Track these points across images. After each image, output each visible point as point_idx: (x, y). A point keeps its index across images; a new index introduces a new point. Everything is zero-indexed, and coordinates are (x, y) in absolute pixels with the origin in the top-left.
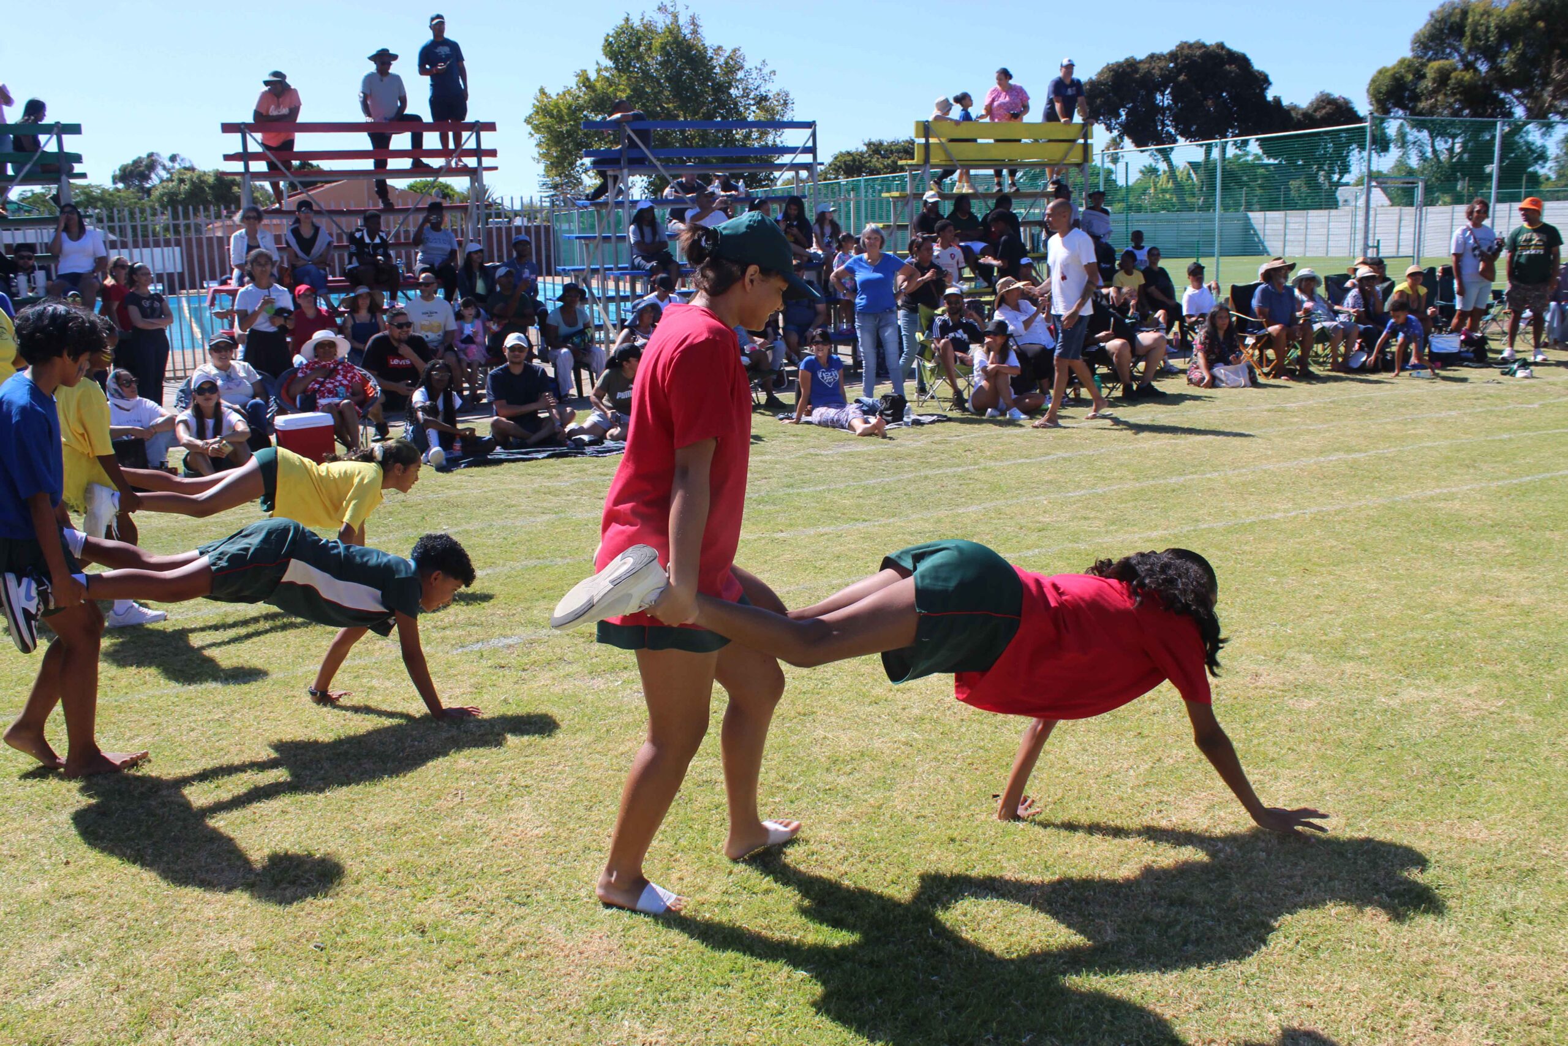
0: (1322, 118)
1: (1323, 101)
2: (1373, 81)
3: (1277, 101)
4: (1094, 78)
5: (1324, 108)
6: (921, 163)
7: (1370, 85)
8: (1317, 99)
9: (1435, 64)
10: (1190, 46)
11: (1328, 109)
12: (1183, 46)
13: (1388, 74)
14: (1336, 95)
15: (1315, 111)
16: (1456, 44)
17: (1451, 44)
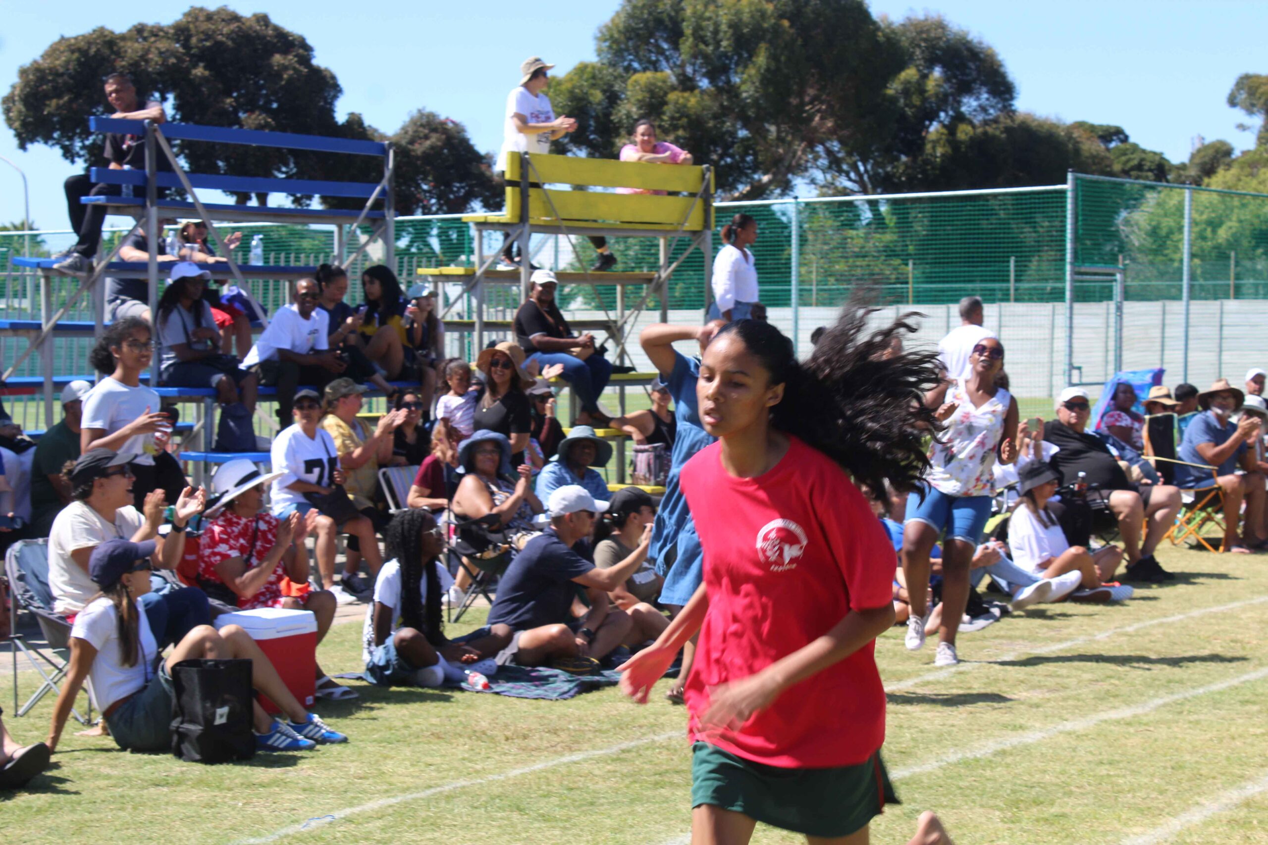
0: (424, 152)
1: (422, 126)
5: (426, 137)
6: (516, 220)
8: (413, 122)
10: (209, 17)
11: (434, 139)
12: (195, 14)
14: (443, 117)
15: (412, 142)
16: (665, 46)
17: (658, 46)
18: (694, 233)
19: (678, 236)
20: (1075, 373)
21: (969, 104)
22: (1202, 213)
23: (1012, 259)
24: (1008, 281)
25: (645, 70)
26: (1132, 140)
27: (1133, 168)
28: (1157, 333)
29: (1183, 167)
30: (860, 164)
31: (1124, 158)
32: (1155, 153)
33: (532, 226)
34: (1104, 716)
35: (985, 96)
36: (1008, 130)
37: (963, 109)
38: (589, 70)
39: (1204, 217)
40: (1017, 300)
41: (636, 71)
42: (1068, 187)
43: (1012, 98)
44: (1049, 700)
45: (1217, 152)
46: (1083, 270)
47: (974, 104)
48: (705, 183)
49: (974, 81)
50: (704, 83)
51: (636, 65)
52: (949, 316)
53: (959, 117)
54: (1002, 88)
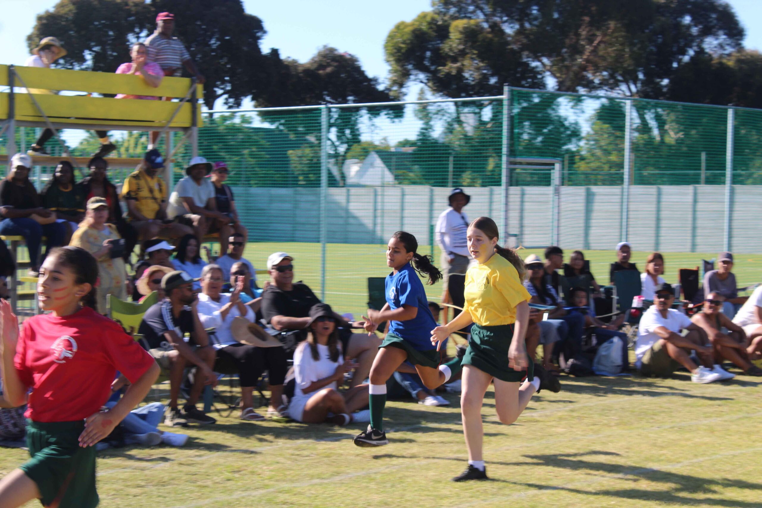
0: (326, 76)
1: (326, 57)
2: (391, 37)
3: (275, 52)
4: (52, 10)
5: (328, 65)
7: (388, 42)
8: (320, 54)
9: (460, 23)
11: (333, 66)
13: (409, 29)
14: (341, 51)
15: (318, 68)
18: (184, 129)
21: (710, 43)
24: (700, 169)
25: (463, 18)
30: (632, 85)
33: (17, 121)
35: (724, 37)
36: (739, 61)
37: (705, 46)
38: (428, 18)
40: (705, 183)
41: (456, 19)
42: (505, 97)
43: (742, 39)
46: (518, 159)
47: (715, 43)
48: (191, 90)
49: (713, 27)
52: (659, 194)
53: (701, 52)
54: (735, 32)
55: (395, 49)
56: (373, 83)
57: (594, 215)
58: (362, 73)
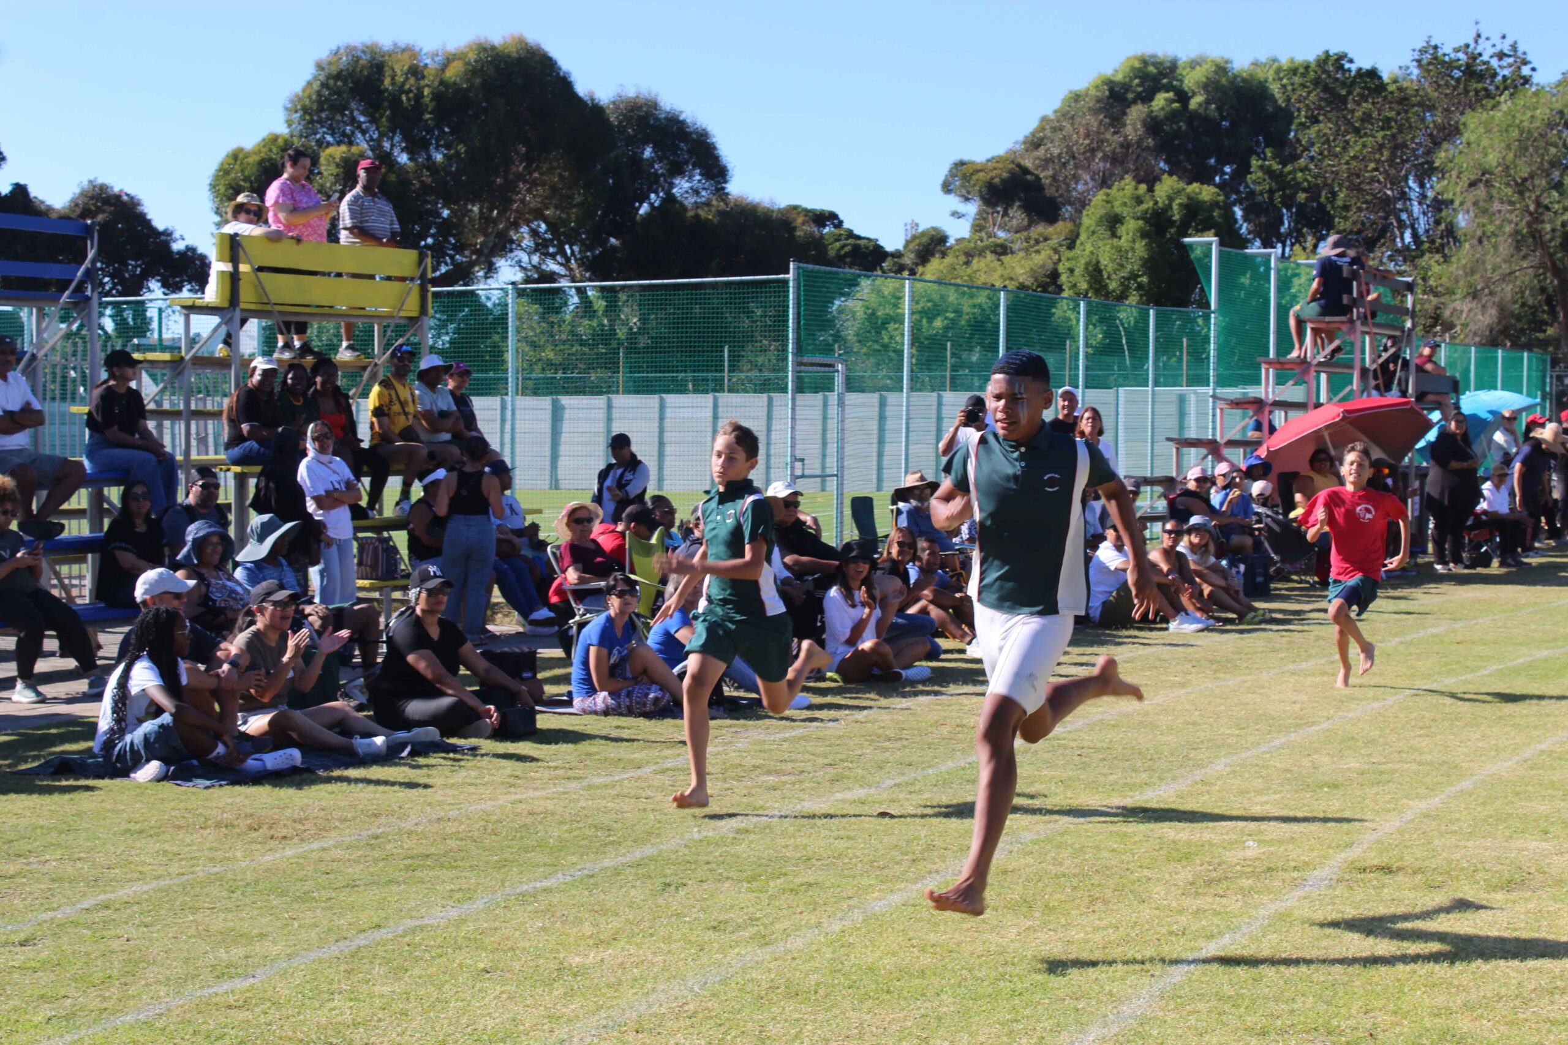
1: (92, 198)
2: (222, 171)
3: (21, 189)
6: (226, 305)
8: (83, 194)
9: (337, 152)
11: (106, 212)
13: (252, 160)
14: (116, 190)
15: (83, 214)
16: (362, 119)
17: (353, 120)
18: (411, 319)
19: (393, 323)
20: (798, 465)
21: (682, 187)
22: (917, 303)
23: (726, 350)
24: (722, 371)
25: (339, 143)
26: (846, 225)
27: (847, 255)
28: (874, 426)
29: (897, 255)
30: (567, 247)
31: (838, 245)
32: (868, 239)
33: (243, 310)
34: (839, 796)
35: (698, 177)
36: (721, 213)
37: (674, 191)
38: (280, 142)
39: (921, 304)
40: (729, 391)
41: (329, 144)
42: (790, 276)
43: (726, 182)
44: (784, 783)
45: (932, 239)
46: (806, 359)
47: (686, 185)
48: (422, 268)
49: (687, 163)
50: (403, 158)
51: (329, 138)
52: (662, 407)
53: (670, 199)
54: (715, 171)
55: (231, 187)
56: (163, 238)
57: (564, 438)
58: (145, 222)
